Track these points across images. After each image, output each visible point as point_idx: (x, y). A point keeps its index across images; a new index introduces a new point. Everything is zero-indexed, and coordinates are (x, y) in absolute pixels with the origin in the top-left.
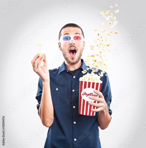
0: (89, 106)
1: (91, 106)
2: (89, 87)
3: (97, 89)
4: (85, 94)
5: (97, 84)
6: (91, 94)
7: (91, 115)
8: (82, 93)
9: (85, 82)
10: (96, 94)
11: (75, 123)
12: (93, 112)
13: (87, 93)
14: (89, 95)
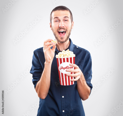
0: (67, 77)
1: (69, 77)
2: (64, 61)
3: (71, 62)
4: (62, 68)
5: (71, 58)
6: (67, 68)
7: (71, 84)
8: (59, 68)
9: (60, 59)
10: (71, 67)
11: (63, 97)
12: (72, 82)
13: (64, 67)
14: (65, 68)
